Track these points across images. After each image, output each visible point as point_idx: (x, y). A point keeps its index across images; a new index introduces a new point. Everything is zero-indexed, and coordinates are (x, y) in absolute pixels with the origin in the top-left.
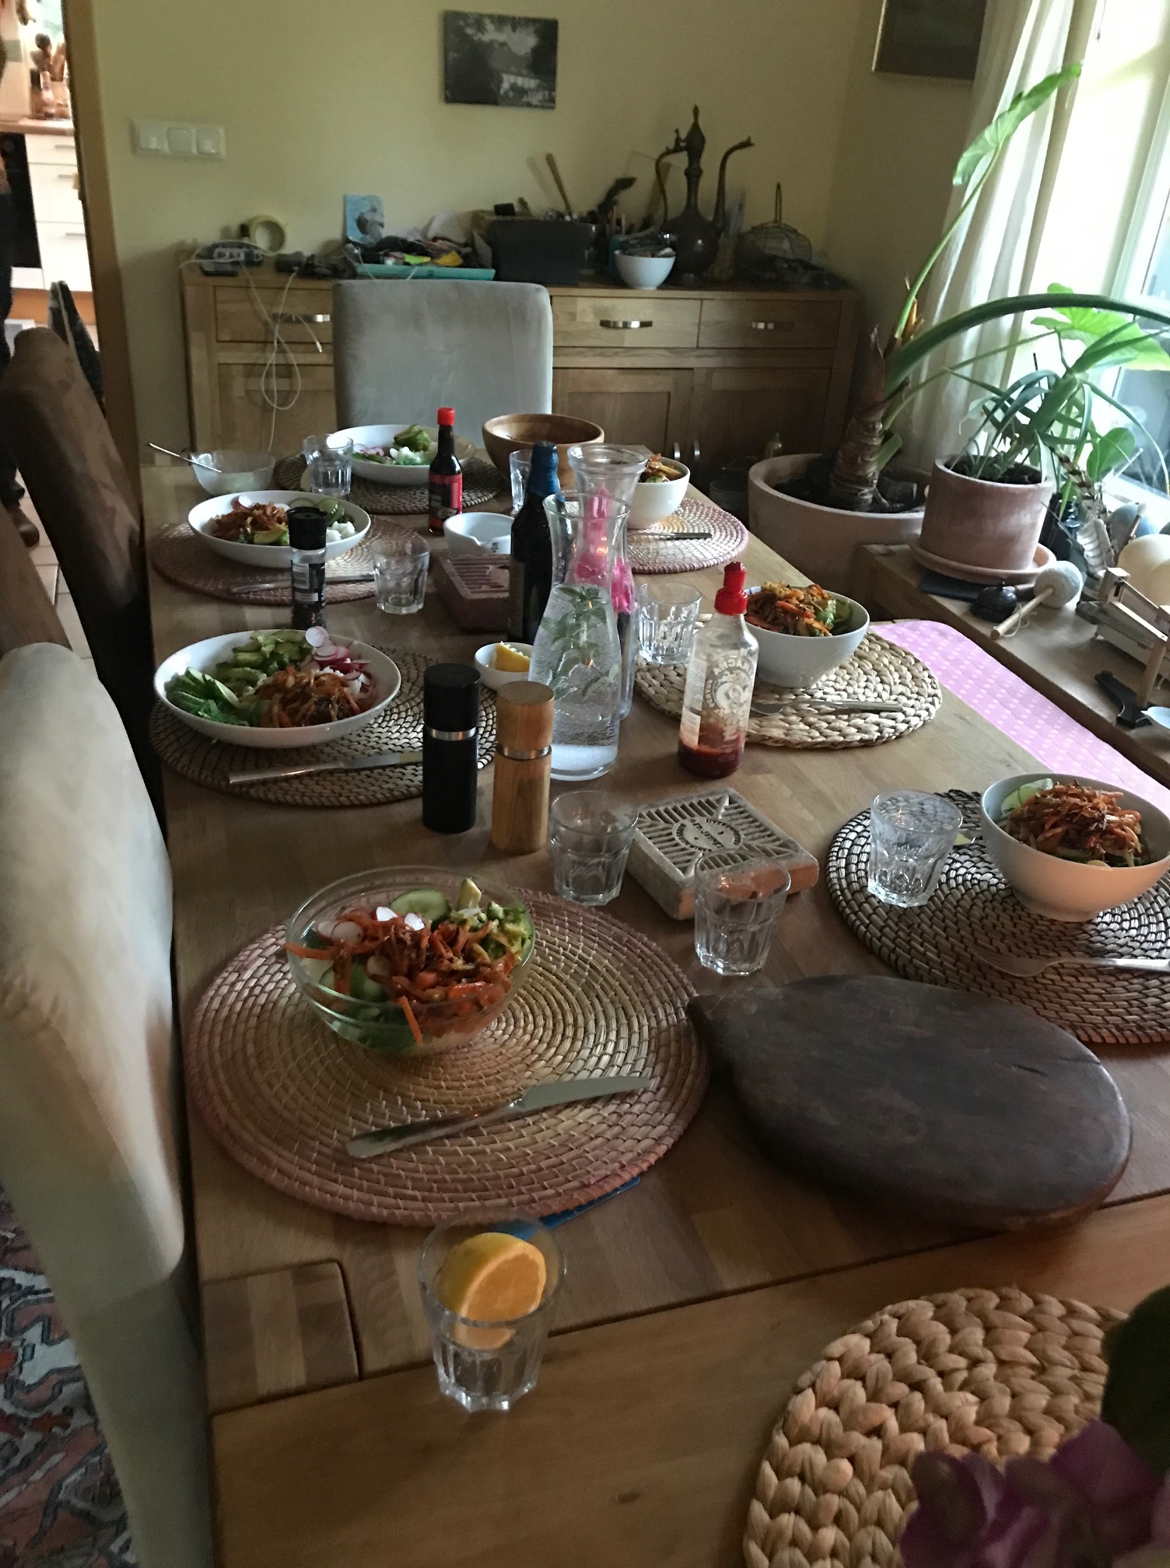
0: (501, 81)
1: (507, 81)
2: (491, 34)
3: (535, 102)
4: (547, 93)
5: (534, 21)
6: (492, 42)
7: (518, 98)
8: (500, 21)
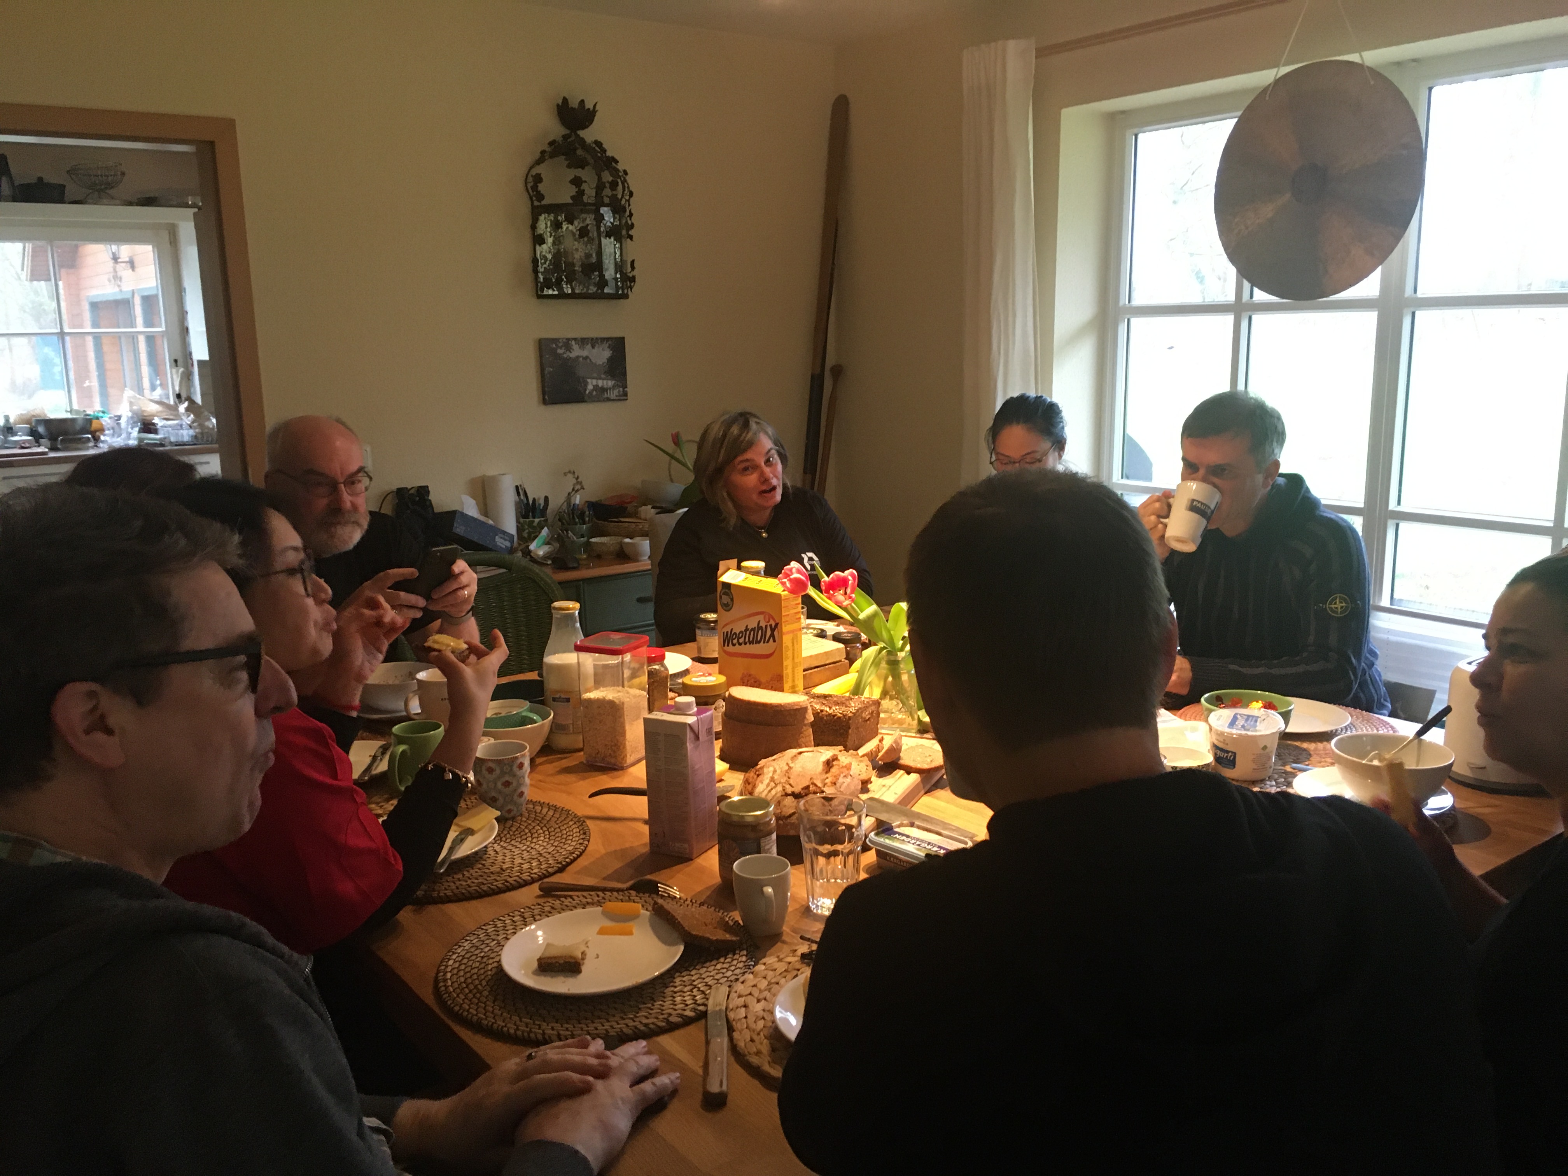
0: (586, 384)
1: (591, 384)
2: (577, 351)
3: (613, 397)
4: (621, 389)
5: (608, 339)
6: (578, 357)
7: (600, 395)
8: (583, 342)
